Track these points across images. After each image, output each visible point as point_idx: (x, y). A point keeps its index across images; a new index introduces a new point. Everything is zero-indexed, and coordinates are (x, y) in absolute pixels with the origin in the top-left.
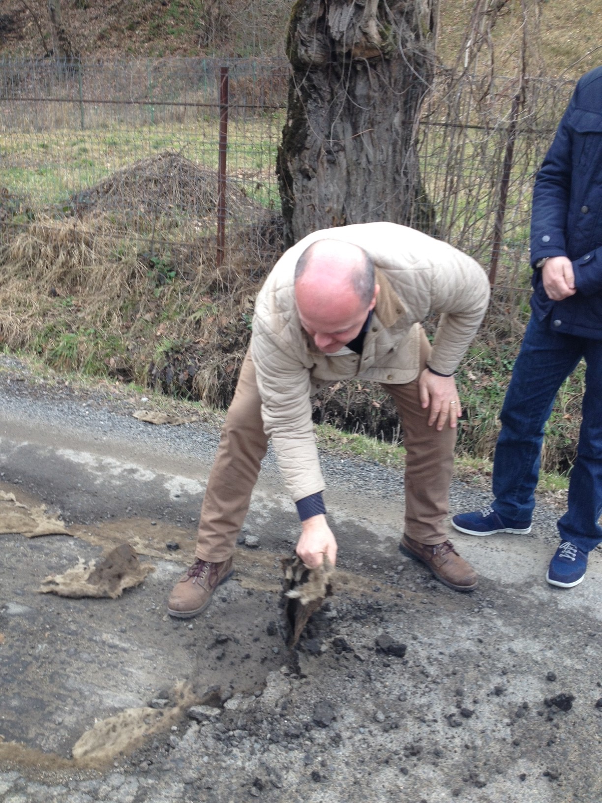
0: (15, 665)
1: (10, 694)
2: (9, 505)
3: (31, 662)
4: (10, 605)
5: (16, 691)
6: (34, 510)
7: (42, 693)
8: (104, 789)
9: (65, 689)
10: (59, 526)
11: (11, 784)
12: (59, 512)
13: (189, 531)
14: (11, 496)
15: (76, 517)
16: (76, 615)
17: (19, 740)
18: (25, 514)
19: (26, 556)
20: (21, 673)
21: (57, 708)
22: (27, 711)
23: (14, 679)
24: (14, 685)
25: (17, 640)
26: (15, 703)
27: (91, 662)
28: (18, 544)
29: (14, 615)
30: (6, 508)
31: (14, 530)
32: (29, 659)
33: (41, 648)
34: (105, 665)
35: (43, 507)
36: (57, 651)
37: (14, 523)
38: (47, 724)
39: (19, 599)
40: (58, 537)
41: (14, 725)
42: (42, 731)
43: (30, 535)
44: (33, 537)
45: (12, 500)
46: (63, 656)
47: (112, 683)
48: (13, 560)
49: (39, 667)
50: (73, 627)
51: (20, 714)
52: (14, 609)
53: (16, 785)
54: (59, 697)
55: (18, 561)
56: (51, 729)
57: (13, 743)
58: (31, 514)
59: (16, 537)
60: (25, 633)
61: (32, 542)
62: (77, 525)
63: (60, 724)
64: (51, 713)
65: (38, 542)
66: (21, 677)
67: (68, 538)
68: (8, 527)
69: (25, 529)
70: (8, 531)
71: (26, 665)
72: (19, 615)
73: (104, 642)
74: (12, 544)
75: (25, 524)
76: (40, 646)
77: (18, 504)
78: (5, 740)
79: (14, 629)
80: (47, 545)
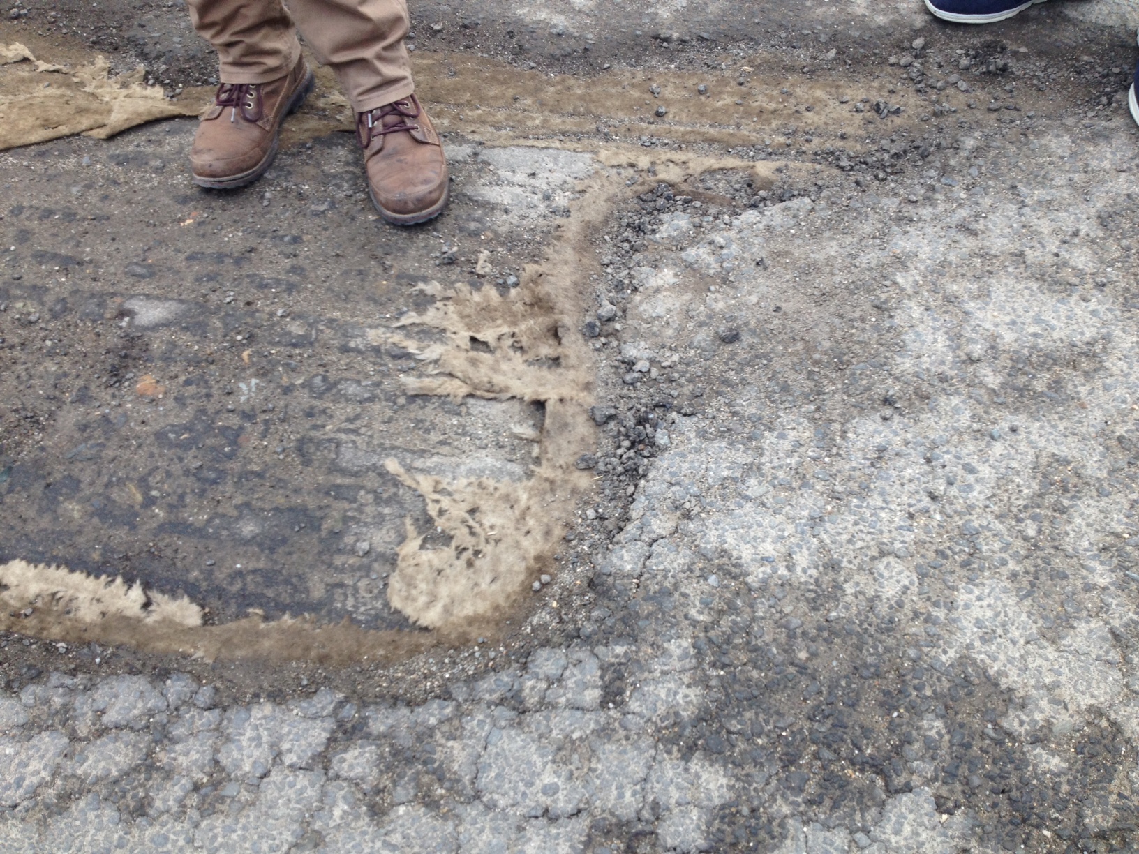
0: (210, 442)
1: (228, 509)
2: (24, 71)
3: (241, 428)
4: (134, 305)
5: (239, 500)
6: (85, 73)
7: (297, 491)
8: (531, 688)
9: (344, 472)
10: (154, 100)
11: (330, 724)
12: (142, 67)
13: (439, 56)
14: (19, 49)
15: (182, 71)
16: (290, 300)
17: (297, 609)
18: (69, 86)
19: (115, 183)
20: (230, 457)
21: (346, 519)
22: (284, 541)
23: (222, 474)
24: (229, 488)
25: (188, 383)
26: (249, 528)
27: (372, 399)
28: (86, 160)
29: (155, 327)
30: (22, 80)
31: (64, 130)
32: (234, 421)
33: (249, 389)
34: (402, 401)
35: (101, 61)
36: (287, 390)
37: (55, 112)
38: (339, 560)
39: (145, 287)
40: (166, 126)
41: (269, 578)
42: (337, 578)
43: (102, 133)
44: (111, 138)
45: (25, 60)
46: (304, 399)
47: (434, 437)
48: (93, 198)
49: (264, 436)
50: (296, 329)
51: (272, 550)
52: (149, 313)
53: (341, 724)
54: (338, 492)
55: (105, 198)
56: (353, 569)
57: (287, 620)
58: (82, 84)
59: (75, 142)
60: (196, 362)
61: (115, 149)
62: (193, 90)
63: (367, 554)
64: (336, 535)
65: (129, 145)
66: (235, 466)
67: (188, 125)
68: (46, 124)
69: (84, 122)
70: (50, 133)
71: (234, 437)
72: (166, 324)
73: (377, 350)
74: (72, 161)
75: (81, 111)
76: (243, 386)
77: (43, 66)
78: (266, 618)
79: (167, 358)
80: (150, 149)
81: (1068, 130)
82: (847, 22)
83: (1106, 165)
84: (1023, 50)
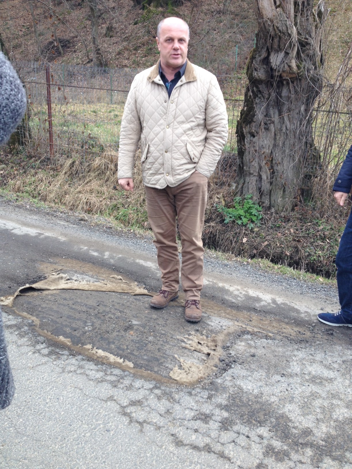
0: (141, 343)
1: (142, 354)
2: (120, 281)
3: (148, 343)
4: (133, 321)
5: (145, 353)
6: (132, 284)
7: (156, 355)
8: (193, 392)
9: (166, 355)
10: (146, 292)
11: (154, 385)
12: (144, 286)
13: (206, 300)
14: (120, 277)
15: (152, 289)
16: (163, 328)
17: (151, 371)
18: (128, 285)
19: (134, 302)
20: (145, 347)
21: (164, 361)
22: (152, 361)
23: (142, 349)
24: (143, 351)
25: (139, 334)
26: (145, 357)
27: (175, 346)
28: (129, 297)
29: (136, 325)
30: (119, 282)
31: (126, 291)
32: (147, 342)
33: (151, 338)
34: (181, 348)
35: (136, 283)
36: (158, 340)
37: (125, 288)
38: (161, 367)
39: (134, 319)
40: (146, 296)
41: (147, 365)
42: (160, 369)
43: (133, 294)
44: (135, 295)
45: (121, 279)
46: (162, 343)
47: (185, 355)
48: (128, 303)
49: (152, 346)
50: (163, 332)
51: (149, 362)
52: (135, 322)
53: (156, 386)
54: (164, 357)
55: (130, 304)
56: (164, 369)
57: (149, 372)
58: (131, 286)
59: (127, 294)
60: (142, 332)
61: (135, 297)
62: (153, 292)
63: (167, 367)
64: (162, 363)
65: (138, 297)
66: (145, 348)
67: (151, 297)
68: (123, 290)
69: (130, 291)
70: (123, 291)
71: (146, 344)
72: (138, 325)
73: (178, 339)
74: (126, 297)
75: (130, 289)
76: (150, 338)
77: (124, 281)
78: (145, 370)
79: (136, 330)
80: (142, 299)
81: (342, 347)
82: (298, 317)
83: (349, 354)
84: (338, 332)
